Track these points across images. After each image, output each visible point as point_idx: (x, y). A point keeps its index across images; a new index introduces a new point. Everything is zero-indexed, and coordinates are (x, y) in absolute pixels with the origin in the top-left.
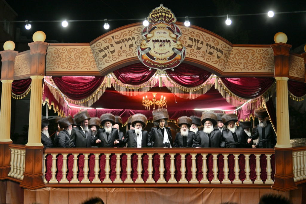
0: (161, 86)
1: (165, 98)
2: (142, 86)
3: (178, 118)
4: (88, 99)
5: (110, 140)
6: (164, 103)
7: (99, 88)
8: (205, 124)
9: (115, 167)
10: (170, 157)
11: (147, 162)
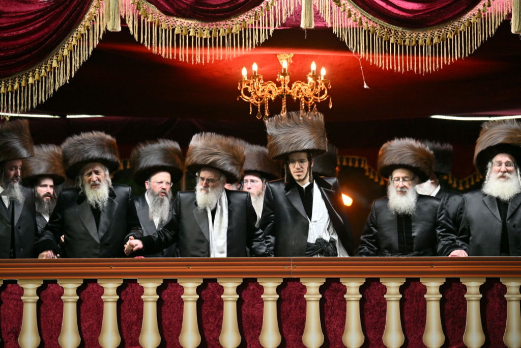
0: (310, 24)
1: (323, 72)
2: (235, 24)
3: (381, 145)
4: (34, 77)
5: (106, 234)
6: (322, 93)
7: (75, 35)
8: (490, 164)
9: (139, 331)
10: (345, 292)
11: (256, 313)
